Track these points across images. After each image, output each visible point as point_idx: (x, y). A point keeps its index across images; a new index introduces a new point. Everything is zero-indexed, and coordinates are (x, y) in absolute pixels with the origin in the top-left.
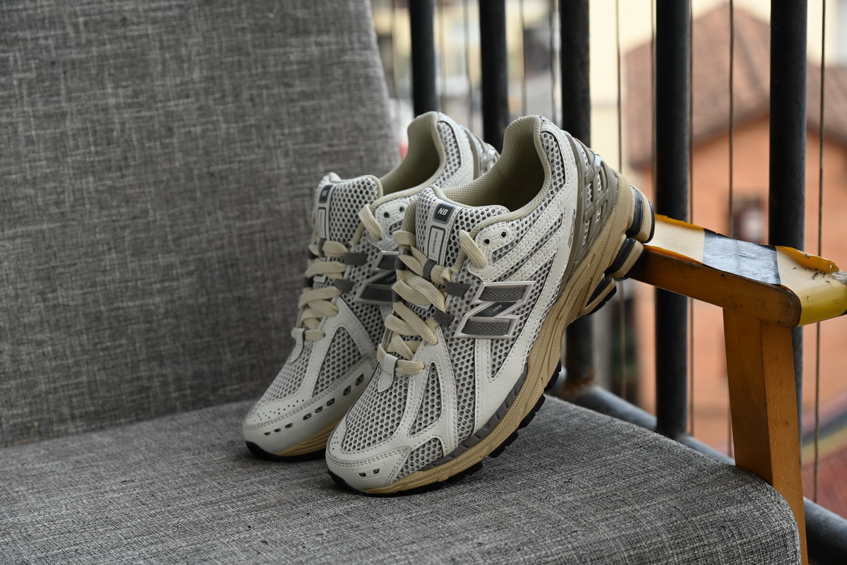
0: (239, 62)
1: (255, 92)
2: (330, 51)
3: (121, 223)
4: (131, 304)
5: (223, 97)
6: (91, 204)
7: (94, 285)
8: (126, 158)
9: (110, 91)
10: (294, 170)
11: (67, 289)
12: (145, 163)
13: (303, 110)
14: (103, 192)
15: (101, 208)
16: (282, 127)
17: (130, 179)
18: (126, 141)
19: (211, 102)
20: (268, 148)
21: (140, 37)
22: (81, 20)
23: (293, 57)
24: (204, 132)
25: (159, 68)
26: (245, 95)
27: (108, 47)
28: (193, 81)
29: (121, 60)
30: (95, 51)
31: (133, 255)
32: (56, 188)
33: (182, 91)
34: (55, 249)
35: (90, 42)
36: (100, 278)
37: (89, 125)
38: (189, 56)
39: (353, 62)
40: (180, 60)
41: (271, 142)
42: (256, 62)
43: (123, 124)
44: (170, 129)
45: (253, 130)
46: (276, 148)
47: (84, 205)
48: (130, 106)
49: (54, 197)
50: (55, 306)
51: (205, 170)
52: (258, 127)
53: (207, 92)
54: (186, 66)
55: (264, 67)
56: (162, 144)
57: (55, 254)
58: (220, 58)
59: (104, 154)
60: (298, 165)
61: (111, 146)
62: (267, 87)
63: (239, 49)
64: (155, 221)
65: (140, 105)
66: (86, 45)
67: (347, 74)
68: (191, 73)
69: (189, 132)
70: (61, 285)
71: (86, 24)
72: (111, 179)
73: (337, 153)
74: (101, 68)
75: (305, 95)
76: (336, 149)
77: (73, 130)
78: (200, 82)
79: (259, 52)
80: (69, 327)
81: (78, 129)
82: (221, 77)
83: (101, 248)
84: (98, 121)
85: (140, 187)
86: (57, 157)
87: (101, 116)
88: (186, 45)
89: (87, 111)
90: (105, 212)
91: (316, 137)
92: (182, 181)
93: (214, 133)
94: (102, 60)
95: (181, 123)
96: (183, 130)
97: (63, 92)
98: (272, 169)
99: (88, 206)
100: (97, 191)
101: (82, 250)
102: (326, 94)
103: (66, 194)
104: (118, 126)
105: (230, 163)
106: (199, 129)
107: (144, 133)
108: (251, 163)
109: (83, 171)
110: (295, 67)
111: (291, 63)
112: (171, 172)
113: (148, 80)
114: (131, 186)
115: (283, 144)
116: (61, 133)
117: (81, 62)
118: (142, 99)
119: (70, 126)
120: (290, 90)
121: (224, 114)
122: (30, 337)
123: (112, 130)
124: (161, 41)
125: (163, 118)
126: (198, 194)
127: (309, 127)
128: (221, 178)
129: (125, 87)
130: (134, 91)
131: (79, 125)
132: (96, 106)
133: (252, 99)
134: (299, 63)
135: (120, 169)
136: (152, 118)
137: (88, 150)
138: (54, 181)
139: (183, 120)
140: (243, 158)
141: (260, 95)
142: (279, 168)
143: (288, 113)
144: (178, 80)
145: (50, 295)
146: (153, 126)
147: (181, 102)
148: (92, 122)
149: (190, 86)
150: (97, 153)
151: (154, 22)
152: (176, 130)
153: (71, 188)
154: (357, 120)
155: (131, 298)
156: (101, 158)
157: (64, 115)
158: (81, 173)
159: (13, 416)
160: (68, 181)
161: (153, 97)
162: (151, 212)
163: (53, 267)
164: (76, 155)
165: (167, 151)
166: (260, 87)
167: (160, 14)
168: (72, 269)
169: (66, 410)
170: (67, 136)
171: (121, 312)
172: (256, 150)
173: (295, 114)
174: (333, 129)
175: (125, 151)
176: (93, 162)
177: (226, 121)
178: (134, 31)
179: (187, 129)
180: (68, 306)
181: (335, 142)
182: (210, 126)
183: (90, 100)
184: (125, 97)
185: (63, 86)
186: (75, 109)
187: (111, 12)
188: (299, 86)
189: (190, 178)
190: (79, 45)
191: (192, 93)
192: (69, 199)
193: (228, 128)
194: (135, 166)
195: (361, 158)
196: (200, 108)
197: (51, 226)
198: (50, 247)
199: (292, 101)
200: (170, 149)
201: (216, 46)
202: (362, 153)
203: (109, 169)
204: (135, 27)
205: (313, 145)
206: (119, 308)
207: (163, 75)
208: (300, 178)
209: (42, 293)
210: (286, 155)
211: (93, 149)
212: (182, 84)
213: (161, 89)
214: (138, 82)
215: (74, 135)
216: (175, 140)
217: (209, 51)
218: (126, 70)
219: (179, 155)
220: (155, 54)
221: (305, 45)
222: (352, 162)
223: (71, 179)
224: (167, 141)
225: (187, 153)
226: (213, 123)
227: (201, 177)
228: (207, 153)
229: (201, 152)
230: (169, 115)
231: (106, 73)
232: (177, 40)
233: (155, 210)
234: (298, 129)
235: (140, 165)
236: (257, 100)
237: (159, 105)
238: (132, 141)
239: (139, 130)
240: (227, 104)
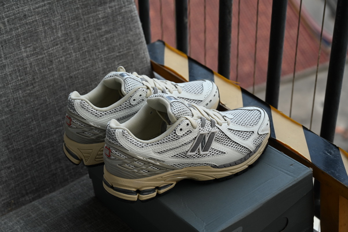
0: (78, 23)
1: (85, 36)
2: (116, 9)
3: (36, 108)
4: (44, 141)
5: (72, 41)
6: (22, 103)
7: (28, 137)
8: (34, 79)
9: (23, 50)
10: (105, 67)
11: (17, 142)
12: (42, 79)
13: (107, 39)
14: (26, 96)
15: (27, 104)
16: (98, 49)
17: (37, 88)
18: (33, 71)
19: (68, 45)
20: (94, 59)
21: (33, 22)
22: (6, 20)
23: (100, 16)
24: (65, 59)
25: (43, 34)
26: (82, 38)
27: (20, 30)
28: (58, 37)
29: (26, 35)
30: (14, 33)
31: (42, 120)
32: (6, 99)
33: (54, 43)
34: (10, 126)
35: (11, 29)
36: (30, 133)
37: (16, 68)
38: (56, 26)
39: (126, 12)
40: (52, 28)
41: (95, 57)
42: (85, 22)
43: (31, 64)
44: (51, 61)
45: (87, 53)
46: (97, 59)
47: (19, 104)
48: (33, 55)
49: (6, 104)
50: (13, 150)
51: (68, 76)
52: (88, 51)
53: (65, 40)
54: (55, 31)
55: (88, 23)
56: (48, 69)
57: (10, 129)
58: (69, 24)
59: (24, 79)
60: (107, 64)
61: (27, 75)
62: (90, 32)
63: (77, 18)
64: (50, 103)
65: (37, 54)
66: (9, 32)
67: (123, 18)
68: (57, 34)
69: (60, 61)
70: (14, 141)
71: (8, 21)
72: (29, 89)
73: (122, 55)
74: (18, 41)
75: (107, 32)
76: (122, 53)
77: (9, 72)
78: (62, 37)
79: (85, 17)
80: (20, 158)
81: (12, 71)
82: (70, 33)
83: (29, 121)
84: (20, 65)
85: (42, 90)
86: (4, 86)
87: (21, 62)
88: (54, 21)
89: (15, 62)
90: (28, 105)
91: (113, 50)
92: (59, 83)
93: (70, 59)
94: (18, 37)
95: (56, 57)
96: (57, 60)
97: (3, 56)
98: (96, 69)
99: (21, 104)
100: (23, 97)
101: (21, 124)
102: (115, 29)
103: (11, 101)
104: (29, 65)
105: (78, 70)
106: (63, 58)
107: (41, 66)
108: (87, 68)
109: (16, 89)
110: (102, 20)
111: (100, 19)
112: (54, 80)
113: (39, 41)
114: (38, 91)
115: (99, 56)
116: (4, 74)
117: (9, 40)
118: (38, 50)
119: (8, 70)
120: (101, 31)
121: (73, 49)
122: (5, 166)
123: (26, 68)
124: (43, 22)
125: (47, 57)
126: (67, 87)
127: (110, 46)
128: (75, 78)
129: (29, 47)
130: (34, 48)
131: (12, 69)
132: (18, 58)
133: (85, 40)
134: (103, 18)
135: (32, 84)
136: (43, 58)
137: (17, 79)
138: (5, 97)
139: (56, 56)
140: (83, 67)
141: (88, 37)
142: (99, 68)
143: (101, 42)
144: (52, 38)
145: (10, 146)
146: (44, 61)
147: (54, 48)
148: (17, 66)
149: (58, 40)
150: (21, 80)
151: (38, 13)
152: (54, 61)
153: (12, 98)
154: (129, 38)
155: (44, 139)
156: (24, 81)
157: (4, 66)
158: (16, 90)
159: (3, 200)
160: (11, 95)
161: (42, 48)
162: (48, 100)
163: (10, 134)
164: (12, 83)
165: (51, 71)
166: (87, 33)
167: (40, 9)
168: (18, 133)
169: (24, 192)
170: (7, 75)
171: (41, 146)
172: (89, 62)
173: (103, 42)
174: (120, 45)
175: (33, 76)
176: (20, 84)
177: (75, 52)
178: (30, 20)
179: (58, 60)
180: (19, 149)
181: (121, 50)
182: (68, 56)
183: (15, 56)
184: (30, 51)
185: (2, 53)
186: (9, 62)
187: (18, 13)
188: (104, 29)
189: (62, 81)
190: (6, 32)
191: (58, 42)
192: (12, 103)
193: (76, 55)
194: (39, 81)
195: (132, 55)
196: (63, 49)
197: (6, 117)
198: (7, 126)
199: (102, 36)
200: (52, 70)
201: (67, 19)
202: (133, 53)
203: (27, 86)
204: (30, 18)
205: (112, 54)
206: (40, 144)
207: (45, 37)
208: (108, 70)
209: (7, 146)
210: (102, 61)
211: (19, 78)
212: (54, 39)
213: (45, 44)
214: (35, 43)
215: (10, 74)
216: (54, 66)
217: (64, 22)
218: (29, 39)
219: (56, 72)
220: (41, 28)
221: (105, 9)
222: (129, 58)
223: (12, 94)
224: (51, 67)
225: (60, 70)
226: (69, 54)
227: (67, 79)
228: (68, 68)
229: (65, 68)
230: (50, 55)
231: (20, 43)
232: (50, 20)
233: (49, 99)
234: (105, 48)
235: (40, 80)
236: (87, 39)
237: (45, 51)
238: (36, 71)
239: (38, 65)
240: (75, 44)
